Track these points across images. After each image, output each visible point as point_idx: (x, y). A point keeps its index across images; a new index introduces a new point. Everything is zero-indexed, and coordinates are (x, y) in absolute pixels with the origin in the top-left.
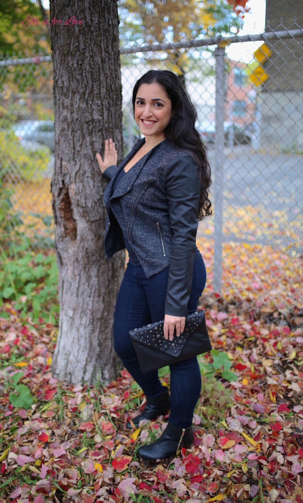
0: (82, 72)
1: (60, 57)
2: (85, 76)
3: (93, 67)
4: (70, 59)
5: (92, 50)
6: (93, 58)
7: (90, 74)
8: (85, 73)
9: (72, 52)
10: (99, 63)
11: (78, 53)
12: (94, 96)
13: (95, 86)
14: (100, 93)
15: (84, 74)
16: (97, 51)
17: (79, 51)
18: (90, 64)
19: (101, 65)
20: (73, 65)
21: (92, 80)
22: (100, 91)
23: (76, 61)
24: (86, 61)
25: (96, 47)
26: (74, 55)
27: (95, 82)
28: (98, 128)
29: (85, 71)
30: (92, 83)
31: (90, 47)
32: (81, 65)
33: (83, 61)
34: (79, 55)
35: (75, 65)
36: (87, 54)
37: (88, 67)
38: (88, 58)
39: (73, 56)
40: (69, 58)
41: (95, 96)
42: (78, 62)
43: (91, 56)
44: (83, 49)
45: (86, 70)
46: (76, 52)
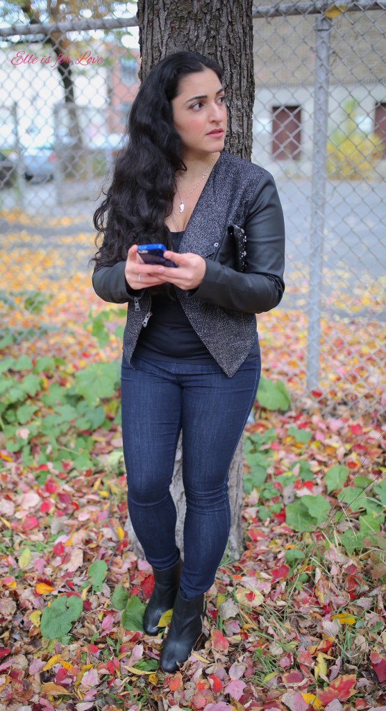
0: (216, 51)
1: (169, 22)
2: (221, 57)
3: (232, 42)
4: (192, 27)
5: (232, 12)
6: (232, 25)
7: (228, 53)
8: (221, 52)
9: (196, 15)
10: (240, 35)
11: (208, 17)
12: (232, 92)
13: (234, 76)
14: (240, 87)
15: (219, 54)
16: (238, 14)
17: (211, 13)
18: (228, 36)
19: (242, 38)
20: (197, 37)
21: (230, 65)
22: (240, 83)
23: (204, 30)
24: (223, 32)
25: (237, 7)
26: (200, 20)
27: (235, 68)
28: (237, 147)
29: (219, 49)
30: (231, 71)
31: (228, 6)
32: (214, 37)
33: (217, 30)
34: (211, 20)
35: (203, 38)
36: (224, 19)
37: (224, 42)
38: (226, 27)
39: (198, 21)
40: (191, 25)
41: (234, 92)
42: (209, 32)
43: (230, 23)
44: (217, 10)
45: (222, 47)
46: (205, 14)
